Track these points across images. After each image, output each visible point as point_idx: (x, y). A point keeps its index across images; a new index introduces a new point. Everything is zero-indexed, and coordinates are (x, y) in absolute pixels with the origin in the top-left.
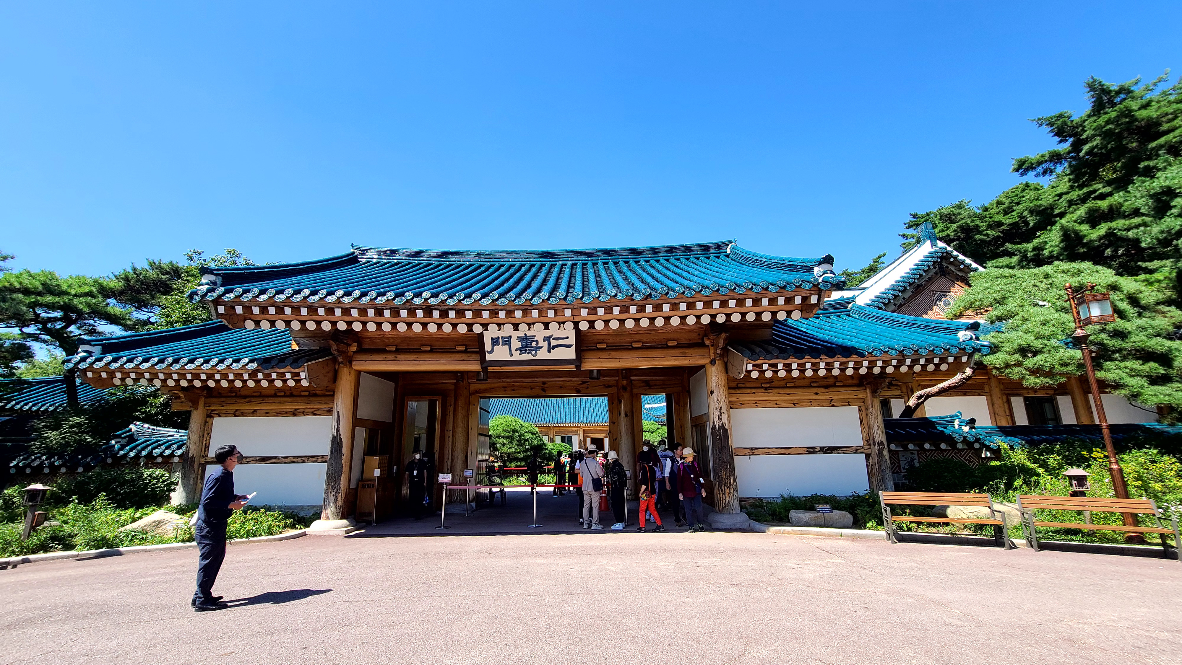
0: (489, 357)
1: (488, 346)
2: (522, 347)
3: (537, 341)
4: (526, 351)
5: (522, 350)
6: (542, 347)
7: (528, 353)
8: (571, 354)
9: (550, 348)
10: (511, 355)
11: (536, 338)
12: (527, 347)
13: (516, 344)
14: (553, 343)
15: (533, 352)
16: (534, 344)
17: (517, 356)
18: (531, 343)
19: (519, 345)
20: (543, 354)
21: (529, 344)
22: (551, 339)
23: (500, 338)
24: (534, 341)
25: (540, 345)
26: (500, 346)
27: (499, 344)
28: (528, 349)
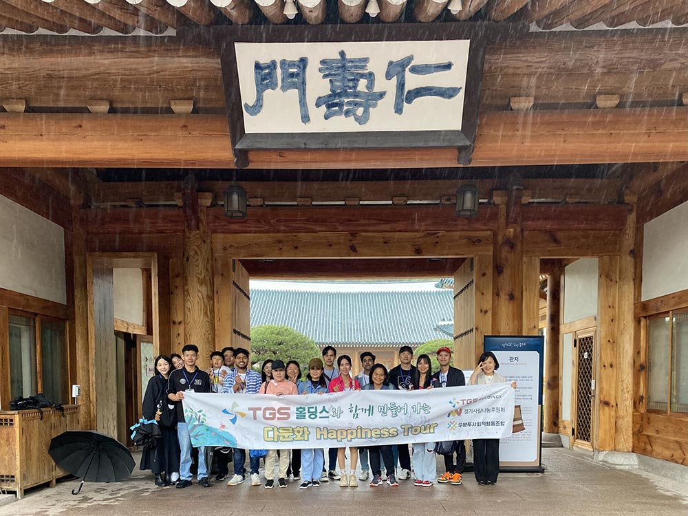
1: (248, 92)
2: (334, 94)
3: (370, 77)
4: (340, 105)
5: (331, 103)
6: (382, 95)
7: (347, 113)
8: (451, 115)
10: (305, 118)
11: (370, 67)
12: (344, 93)
15: (360, 111)
16: (362, 85)
18: (356, 80)
21: (351, 84)
22: (407, 69)
23: (278, 65)
24: (362, 76)
25: (377, 89)
26: (278, 89)
27: (277, 85)
28: (346, 100)
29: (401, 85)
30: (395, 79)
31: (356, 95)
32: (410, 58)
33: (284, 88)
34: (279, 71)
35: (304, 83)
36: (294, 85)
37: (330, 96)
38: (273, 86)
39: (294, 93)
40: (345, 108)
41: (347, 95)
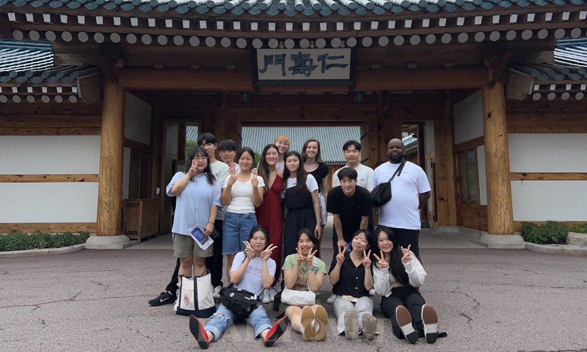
0: (261, 77)
1: (261, 65)
2: (296, 66)
3: (311, 60)
4: (299, 70)
5: (295, 70)
6: (316, 66)
7: (302, 73)
8: (344, 74)
9: (325, 67)
10: (284, 74)
11: (311, 57)
12: (300, 66)
13: (289, 63)
14: (328, 62)
15: (307, 72)
16: (308, 63)
17: (290, 76)
18: (305, 62)
19: (293, 64)
20: (316, 75)
21: (303, 63)
22: (326, 58)
23: (274, 56)
24: (308, 60)
25: (314, 64)
26: (273, 65)
27: (273, 63)
28: (301, 68)
29: (324, 63)
30: (321, 61)
31: (306, 66)
32: (327, 54)
33: (276, 64)
34: (274, 58)
35: (284, 62)
36: (280, 63)
37: (294, 67)
38: (271, 63)
39: (280, 66)
40: (301, 71)
41: (302, 67)
